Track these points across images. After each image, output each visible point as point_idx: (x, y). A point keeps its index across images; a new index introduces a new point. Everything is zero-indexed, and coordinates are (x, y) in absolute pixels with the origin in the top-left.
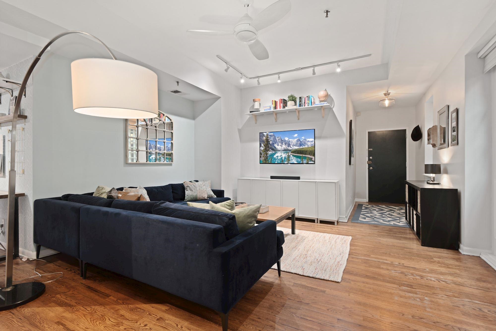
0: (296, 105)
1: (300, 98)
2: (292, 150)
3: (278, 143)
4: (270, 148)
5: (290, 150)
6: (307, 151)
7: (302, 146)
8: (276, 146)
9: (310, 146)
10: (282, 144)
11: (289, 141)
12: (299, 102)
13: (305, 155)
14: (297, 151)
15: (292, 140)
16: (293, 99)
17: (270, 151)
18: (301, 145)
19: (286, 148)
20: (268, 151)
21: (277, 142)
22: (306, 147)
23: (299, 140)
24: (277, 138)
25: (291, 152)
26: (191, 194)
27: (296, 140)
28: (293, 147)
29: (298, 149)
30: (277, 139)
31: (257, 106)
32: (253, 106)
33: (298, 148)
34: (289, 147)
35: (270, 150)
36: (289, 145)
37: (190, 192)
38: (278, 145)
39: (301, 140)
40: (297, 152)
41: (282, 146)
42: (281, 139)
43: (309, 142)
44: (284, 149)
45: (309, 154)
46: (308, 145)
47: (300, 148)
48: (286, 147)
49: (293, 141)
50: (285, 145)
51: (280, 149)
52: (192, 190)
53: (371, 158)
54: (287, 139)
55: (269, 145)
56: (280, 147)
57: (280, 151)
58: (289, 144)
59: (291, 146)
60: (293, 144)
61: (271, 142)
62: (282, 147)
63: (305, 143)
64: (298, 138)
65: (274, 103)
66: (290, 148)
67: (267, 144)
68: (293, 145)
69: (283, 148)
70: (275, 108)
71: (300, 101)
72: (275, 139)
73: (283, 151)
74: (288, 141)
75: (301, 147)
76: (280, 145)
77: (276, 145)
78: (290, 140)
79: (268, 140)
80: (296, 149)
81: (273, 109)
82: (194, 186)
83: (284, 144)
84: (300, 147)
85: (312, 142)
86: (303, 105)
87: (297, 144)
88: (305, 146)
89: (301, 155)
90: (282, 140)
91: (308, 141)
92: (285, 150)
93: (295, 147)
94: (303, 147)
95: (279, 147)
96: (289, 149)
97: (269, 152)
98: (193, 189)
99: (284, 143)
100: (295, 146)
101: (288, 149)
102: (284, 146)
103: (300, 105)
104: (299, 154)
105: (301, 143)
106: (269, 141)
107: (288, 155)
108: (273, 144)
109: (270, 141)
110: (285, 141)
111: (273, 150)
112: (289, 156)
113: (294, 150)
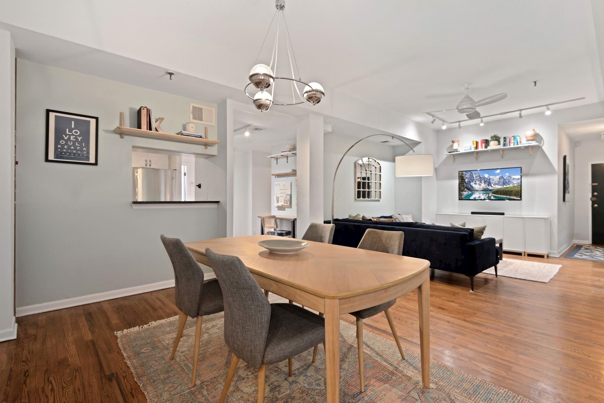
0: (499, 144)
1: (505, 138)
3: (476, 181)
4: (466, 187)
5: (491, 190)
6: (512, 191)
7: (506, 185)
8: (474, 184)
9: (516, 185)
10: (481, 182)
11: (490, 179)
12: (504, 142)
13: (509, 195)
14: (499, 191)
15: (493, 177)
16: (496, 138)
17: (465, 191)
18: (504, 184)
19: (485, 188)
20: (464, 191)
21: (475, 180)
22: (511, 186)
23: (502, 177)
24: (474, 175)
25: (492, 193)
27: (498, 177)
28: (494, 186)
29: (501, 189)
30: (475, 177)
31: (455, 146)
32: (452, 146)
33: (501, 187)
34: (490, 187)
35: (466, 189)
36: (489, 184)
38: (475, 184)
39: (505, 178)
41: (480, 185)
42: (480, 176)
43: (514, 180)
44: (484, 189)
45: (514, 195)
46: (513, 184)
47: (503, 187)
48: (486, 187)
49: (494, 179)
50: (485, 183)
51: (477, 189)
53: (596, 194)
54: (486, 176)
55: (464, 184)
56: (479, 186)
57: (478, 191)
58: (490, 182)
59: (492, 185)
60: (494, 182)
61: (466, 180)
62: (481, 186)
63: (510, 181)
64: (500, 175)
65: (475, 143)
66: (490, 188)
67: (462, 182)
68: (495, 184)
69: (482, 188)
70: (477, 147)
72: (472, 175)
73: (482, 191)
74: (488, 178)
75: (505, 186)
76: (478, 184)
77: (472, 184)
78: (490, 177)
79: (463, 177)
80: (498, 189)
81: (474, 149)
83: (483, 183)
84: (504, 186)
85: (518, 179)
86: (508, 145)
87: (499, 182)
88: (509, 184)
90: (481, 178)
91: (514, 179)
92: (485, 190)
93: (496, 186)
94: (507, 186)
95: (476, 187)
96: (489, 188)
97: (464, 192)
99: (483, 181)
100: (497, 184)
101: (488, 189)
102: (483, 185)
103: (504, 145)
104: (502, 195)
105: (505, 181)
106: (464, 178)
107: (489, 196)
108: (469, 182)
109: (466, 179)
110: (485, 178)
111: (469, 189)
113: (496, 190)
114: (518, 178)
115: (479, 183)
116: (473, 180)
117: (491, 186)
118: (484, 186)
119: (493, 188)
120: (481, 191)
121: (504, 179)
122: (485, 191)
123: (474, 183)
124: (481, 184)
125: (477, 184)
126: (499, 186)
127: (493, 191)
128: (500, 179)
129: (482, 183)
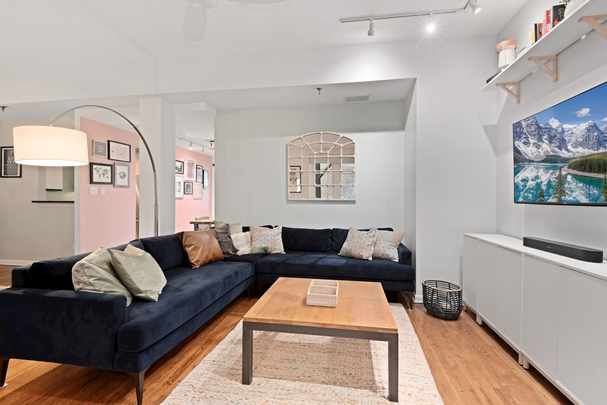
2: (573, 158)
3: (527, 138)
5: (565, 160)
7: (605, 147)
8: (522, 145)
10: (540, 139)
11: (563, 131)
14: (587, 161)
15: (572, 126)
18: (600, 143)
19: (552, 154)
21: (525, 134)
23: (594, 127)
25: (570, 167)
27: (584, 126)
28: (574, 150)
29: (591, 157)
33: (591, 151)
34: (564, 151)
36: (562, 144)
38: (527, 143)
39: (602, 128)
40: (588, 165)
41: (538, 147)
42: (537, 124)
44: (547, 156)
47: (596, 152)
48: (553, 151)
49: (574, 131)
50: (550, 142)
51: (532, 157)
56: (535, 150)
57: (533, 161)
58: (564, 140)
59: (570, 147)
60: (573, 139)
62: (540, 150)
64: (590, 121)
66: (564, 154)
68: (576, 146)
69: (542, 154)
73: (543, 161)
74: (560, 130)
75: (602, 150)
76: (534, 144)
80: (584, 157)
83: (547, 141)
84: (598, 149)
87: (587, 139)
90: (540, 128)
92: (552, 160)
93: (580, 149)
96: (562, 155)
99: (545, 137)
100: (582, 145)
101: (559, 157)
102: (546, 148)
104: (595, 172)
105: (601, 136)
107: (560, 175)
110: (550, 129)
112: (561, 180)
113: (578, 159)
115: (536, 141)
116: (522, 133)
117: (567, 150)
118: (549, 149)
119: (571, 154)
120: (539, 162)
121: (600, 133)
122: (550, 163)
123: (523, 141)
124: (540, 143)
125: (531, 145)
126: (587, 149)
127: (571, 162)
129: (543, 142)
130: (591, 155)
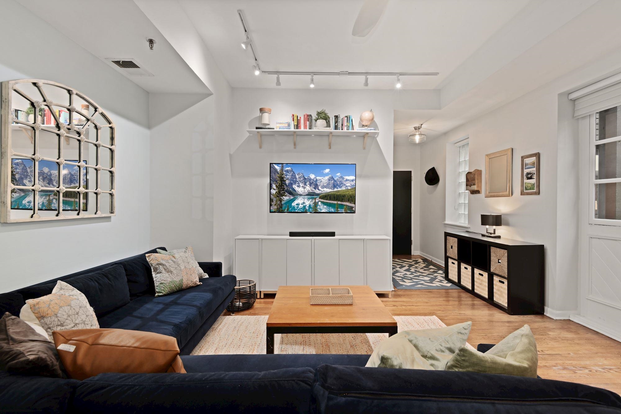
0: (328, 125)
1: (336, 117)
2: (321, 194)
3: (299, 184)
4: (286, 191)
5: (318, 195)
6: (344, 196)
7: (337, 188)
8: (296, 187)
9: (349, 188)
10: (305, 184)
11: (317, 180)
12: (335, 124)
13: (342, 201)
14: (328, 195)
15: (321, 178)
16: (323, 116)
17: (286, 196)
18: (335, 186)
19: (311, 191)
20: (284, 195)
21: (298, 181)
22: (343, 189)
23: (332, 178)
24: (297, 175)
25: (320, 198)
26: (169, 280)
27: (327, 178)
28: (322, 190)
29: (330, 193)
30: (297, 177)
31: (266, 118)
32: (260, 118)
33: (331, 190)
34: (317, 190)
35: (286, 194)
36: (316, 187)
37: (167, 275)
38: (299, 186)
39: (336, 179)
40: (329, 197)
41: (304, 188)
43: (347, 182)
44: (309, 192)
45: (347, 200)
46: (346, 186)
47: (333, 190)
48: (312, 190)
49: (322, 180)
50: (310, 186)
51: (301, 193)
52: (171, 272)
54: (312, 176)
55: (284, 186)
56: (303, 189)
57: (302, 195)
58: (317, 185)
59: (320, 188)
60: (322, 184)
61: (287, 182)
62: (305, 190)
63: (342, 183)
64: (330, 176)
65: (295, 118)
66: (317, 191)
67: (282, 184)
68: (323, 187)
69: (306, 192)
70: (297, 126)
71: (336, 122)
72: (294, 176)
73: (306, 195)
74: (315, 180)
75: (336, 190)
76: (302, 186)
77: (295, 187)
78: (317, 178)
79: (283, 178)
80: (327, 193)
81: (294, 129)
82: (174, 262)
83: (309, 185)
84: (334, 189)
85: (352, 181)
86: (340, 128)
87: (328, 184)
88: (341, 187)
89: (335, 202)
90: (305, 179)
91: (347, 180)
92: (311, 195)
93: (325, 189)
94: (339, 189)
95: (300, 190)
96: (316, 192)
97: (284, 197)
98: (172, 269)
99: (308, 183)
100: (325, 187)
101: (314, 193)
102: (308, 188)
103: (336, 128)
104: (332, 200)
105: (335, 183)
106: (285, 179)
107: (315, 202)
108: (291, 184)
109: (287, 180)
110: (310, 179)
111: (290, 193)
112: (316, 204)
113: (324, 194)
114: (352, 179)
115: (303, 185)
116: (296, 181)
117: (319, 189)
118: (310, 189)
119: (321, 191)
120: (305, 195)
121: (335, 181)
123: (297, 185)
124: (305, 186)
125: (301, 187)
126: (328, 189)
127: (320, 195)
128: (329, 180)
129: (307, 185)
130: (330, 192)
